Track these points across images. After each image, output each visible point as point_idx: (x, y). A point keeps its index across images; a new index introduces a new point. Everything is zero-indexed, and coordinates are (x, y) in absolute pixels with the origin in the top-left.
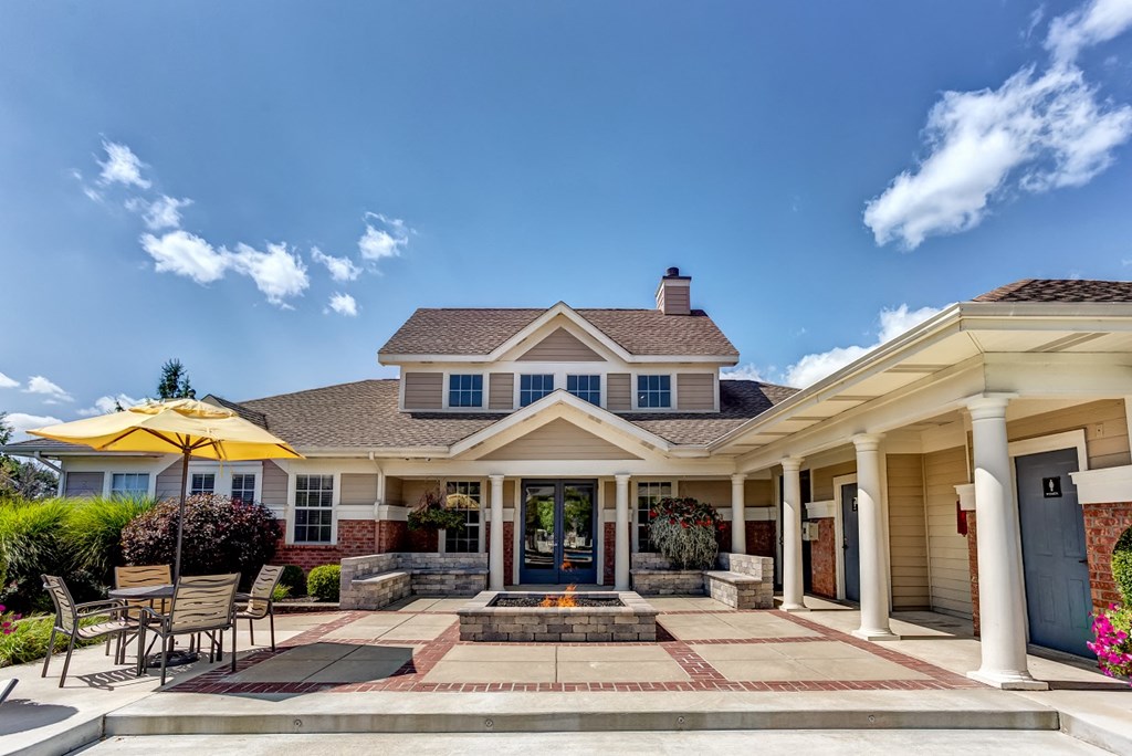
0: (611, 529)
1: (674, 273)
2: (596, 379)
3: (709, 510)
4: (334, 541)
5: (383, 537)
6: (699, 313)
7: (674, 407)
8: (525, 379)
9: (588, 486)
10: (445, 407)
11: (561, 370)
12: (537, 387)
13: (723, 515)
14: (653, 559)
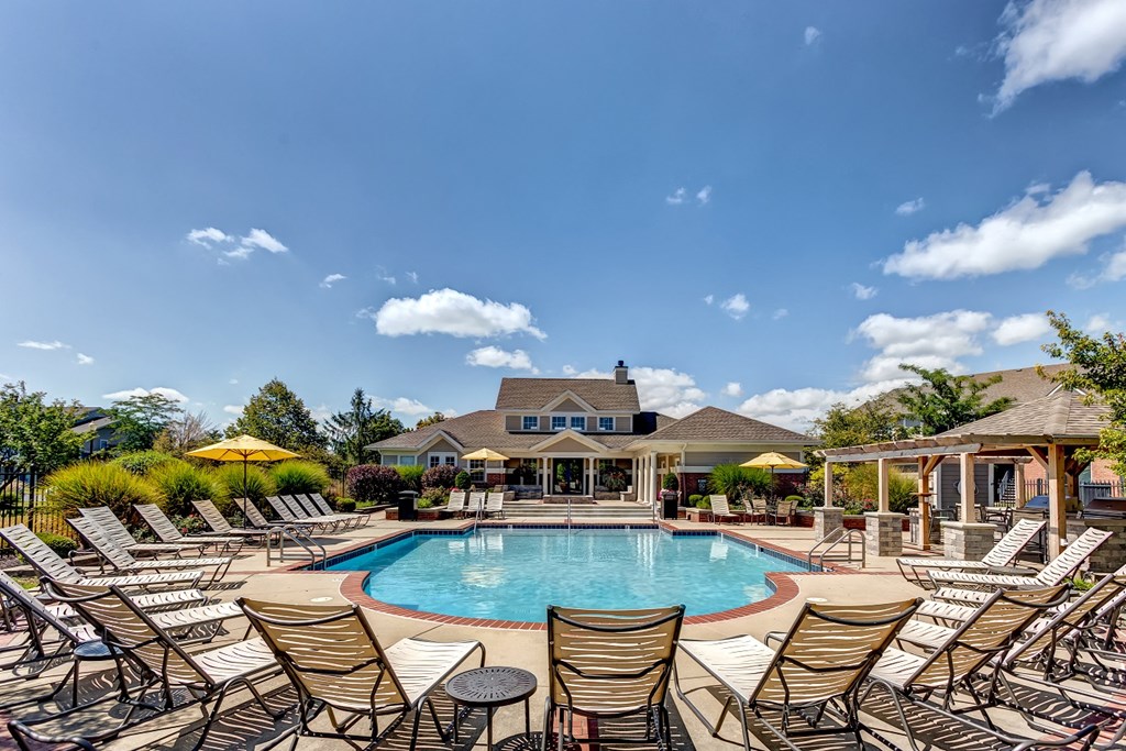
0: (588, 476)
1: (621, 363)
2: (583, 419)
3: (622, 471)
4: (486, 480)
5: (503, 479)
6: (632, 382)
7: (614, 430)
8: (554, 418)
9: (580, 461)
10: (522, 430)
11: (569, 415)
12: (560, 421)
13: (628, 472)
14: (603, 488)
